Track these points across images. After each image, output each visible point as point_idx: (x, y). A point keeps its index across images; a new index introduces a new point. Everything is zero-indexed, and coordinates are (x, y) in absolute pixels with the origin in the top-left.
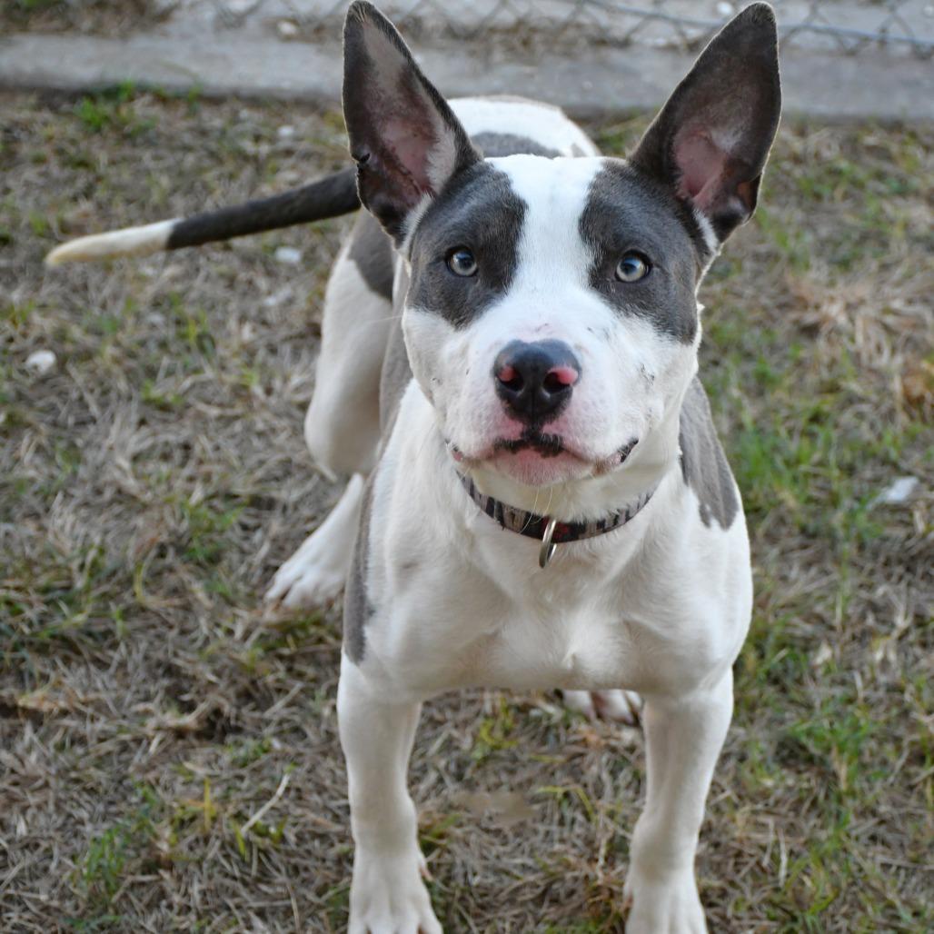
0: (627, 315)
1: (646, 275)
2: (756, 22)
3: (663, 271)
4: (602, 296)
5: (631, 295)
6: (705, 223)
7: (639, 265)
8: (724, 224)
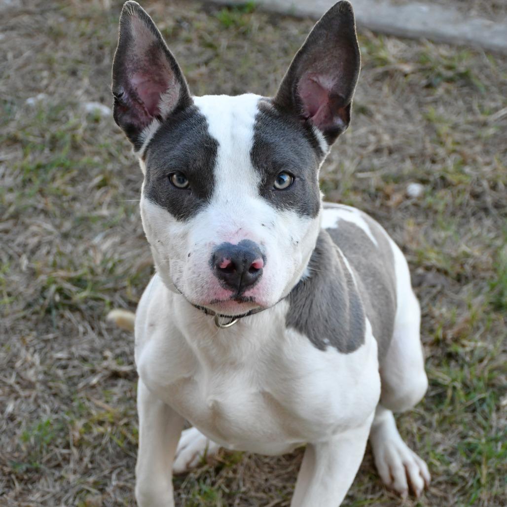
0: (282, 210)
1: (291, 184)
2: (341, 12)
3: (301, 179)
4: (267, 201)
5: (284, 198)
6: (319, 135)
7: (287, 179)
8: (332, 134)
